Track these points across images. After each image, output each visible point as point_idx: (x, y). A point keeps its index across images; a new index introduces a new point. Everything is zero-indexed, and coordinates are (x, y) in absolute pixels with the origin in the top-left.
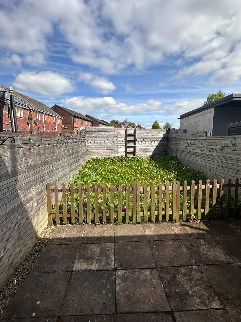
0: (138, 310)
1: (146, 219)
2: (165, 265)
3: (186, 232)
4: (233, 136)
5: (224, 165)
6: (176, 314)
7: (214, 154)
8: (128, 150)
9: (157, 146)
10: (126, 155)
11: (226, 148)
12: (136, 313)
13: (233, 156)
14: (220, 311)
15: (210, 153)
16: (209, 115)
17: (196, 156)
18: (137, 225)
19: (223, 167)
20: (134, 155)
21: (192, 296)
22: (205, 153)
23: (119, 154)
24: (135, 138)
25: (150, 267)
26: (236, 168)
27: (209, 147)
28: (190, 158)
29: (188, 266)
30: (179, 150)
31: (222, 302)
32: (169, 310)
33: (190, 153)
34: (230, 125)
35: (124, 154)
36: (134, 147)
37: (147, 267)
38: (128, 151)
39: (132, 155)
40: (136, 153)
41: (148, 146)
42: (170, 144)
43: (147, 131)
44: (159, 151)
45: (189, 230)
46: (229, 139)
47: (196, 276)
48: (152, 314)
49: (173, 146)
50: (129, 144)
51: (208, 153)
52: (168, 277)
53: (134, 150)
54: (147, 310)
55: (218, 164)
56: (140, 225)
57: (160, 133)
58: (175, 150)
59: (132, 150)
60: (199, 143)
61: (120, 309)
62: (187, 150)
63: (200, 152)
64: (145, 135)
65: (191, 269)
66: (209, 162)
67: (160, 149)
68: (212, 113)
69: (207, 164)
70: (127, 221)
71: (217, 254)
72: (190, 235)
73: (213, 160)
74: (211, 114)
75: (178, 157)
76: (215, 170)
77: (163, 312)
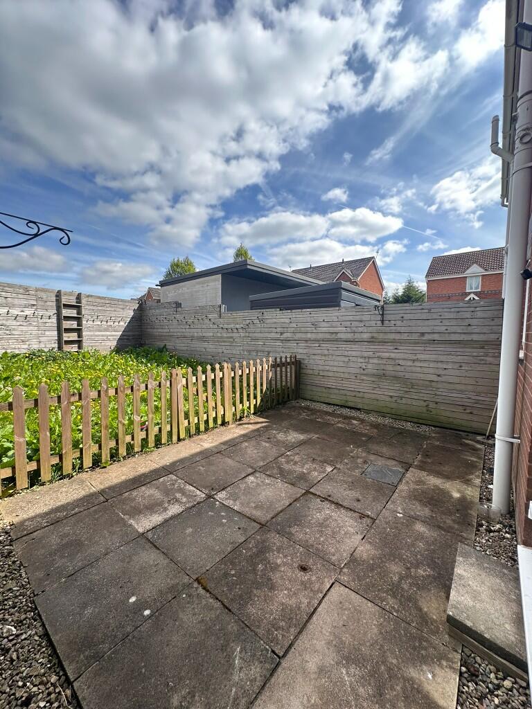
0: (280, 509)
1: (193, 431)
2: (262, 464)
3: (250, 430)
4: (259, 311)
5: (250, 348)
6: (311, 490)
7: (234, 335)
8: (66, 337)
9: (124, 331)
10: (60, 348)
11: (251, 326)
12: (281, 511)
13: (262, 335)
14: (335, 471)
15: (229, 335)
16: (213, 284)
17: (205, 341)
18: (181, 443)
19: (249, 351)
20: (80, 347)
21: (309, 473)
22: (219, 335)
23: (42, 346)
24: (79, 313)
25: (248, 473)
26: (267, 349)
27: (226, 326)
28: (192, 346)
29: (283, 455)
30: (171, 336)
31: (332, 465)
32: (304, 491)
33: (192, 338)
34: (252, 297)
35: (56, 345)
36: (79, 331)
37: (245, 475)
38: (65, 339)
39: (74, 348)
40: (84, 344)
41: (106, 330)
42: (149, 327)
43: (103, 301)
44: (128, 339)
45: (252, 427)
46: (255, 314)
47: (297, 458)
48: (295, 503)
49: (155, 330)
50: (67, 324)
51: (225, 336)
52: (275, 471)
53: (80, 336)
54: (288, 504)
55: (241, 348)
56: (187, 441)
57: (128, 308)
58: (161, 336)
59: (74, 336)
60: (208, 322)
61: (263, 520)
62: (186, 334)
63: (211, 334)
64: (100, 308)
65: (287, 455)
66: (228, 347)
67: (129, 336)
68: (219, 281)
69: (225, 351)
70: (163, 441)
71: (295, 436)
72: (257, 430)
73: (234, 344)
74: (217, 283)
75: (167, 347)
76: (237, 356)
77: (301, 496)
